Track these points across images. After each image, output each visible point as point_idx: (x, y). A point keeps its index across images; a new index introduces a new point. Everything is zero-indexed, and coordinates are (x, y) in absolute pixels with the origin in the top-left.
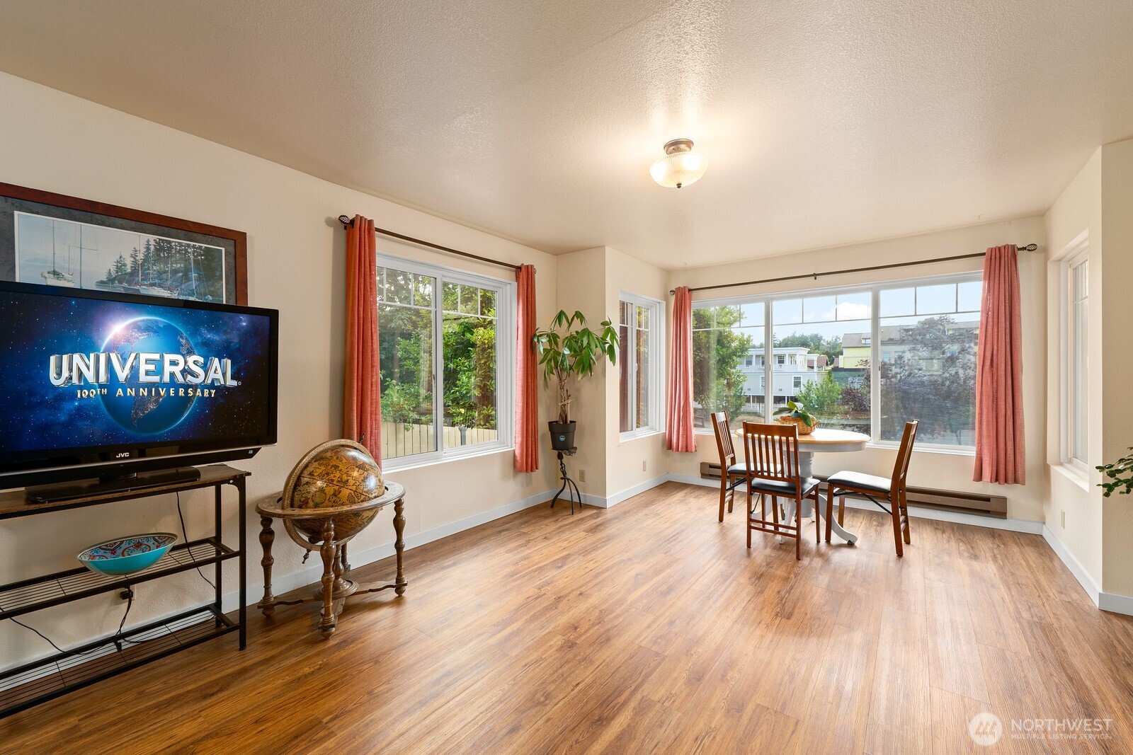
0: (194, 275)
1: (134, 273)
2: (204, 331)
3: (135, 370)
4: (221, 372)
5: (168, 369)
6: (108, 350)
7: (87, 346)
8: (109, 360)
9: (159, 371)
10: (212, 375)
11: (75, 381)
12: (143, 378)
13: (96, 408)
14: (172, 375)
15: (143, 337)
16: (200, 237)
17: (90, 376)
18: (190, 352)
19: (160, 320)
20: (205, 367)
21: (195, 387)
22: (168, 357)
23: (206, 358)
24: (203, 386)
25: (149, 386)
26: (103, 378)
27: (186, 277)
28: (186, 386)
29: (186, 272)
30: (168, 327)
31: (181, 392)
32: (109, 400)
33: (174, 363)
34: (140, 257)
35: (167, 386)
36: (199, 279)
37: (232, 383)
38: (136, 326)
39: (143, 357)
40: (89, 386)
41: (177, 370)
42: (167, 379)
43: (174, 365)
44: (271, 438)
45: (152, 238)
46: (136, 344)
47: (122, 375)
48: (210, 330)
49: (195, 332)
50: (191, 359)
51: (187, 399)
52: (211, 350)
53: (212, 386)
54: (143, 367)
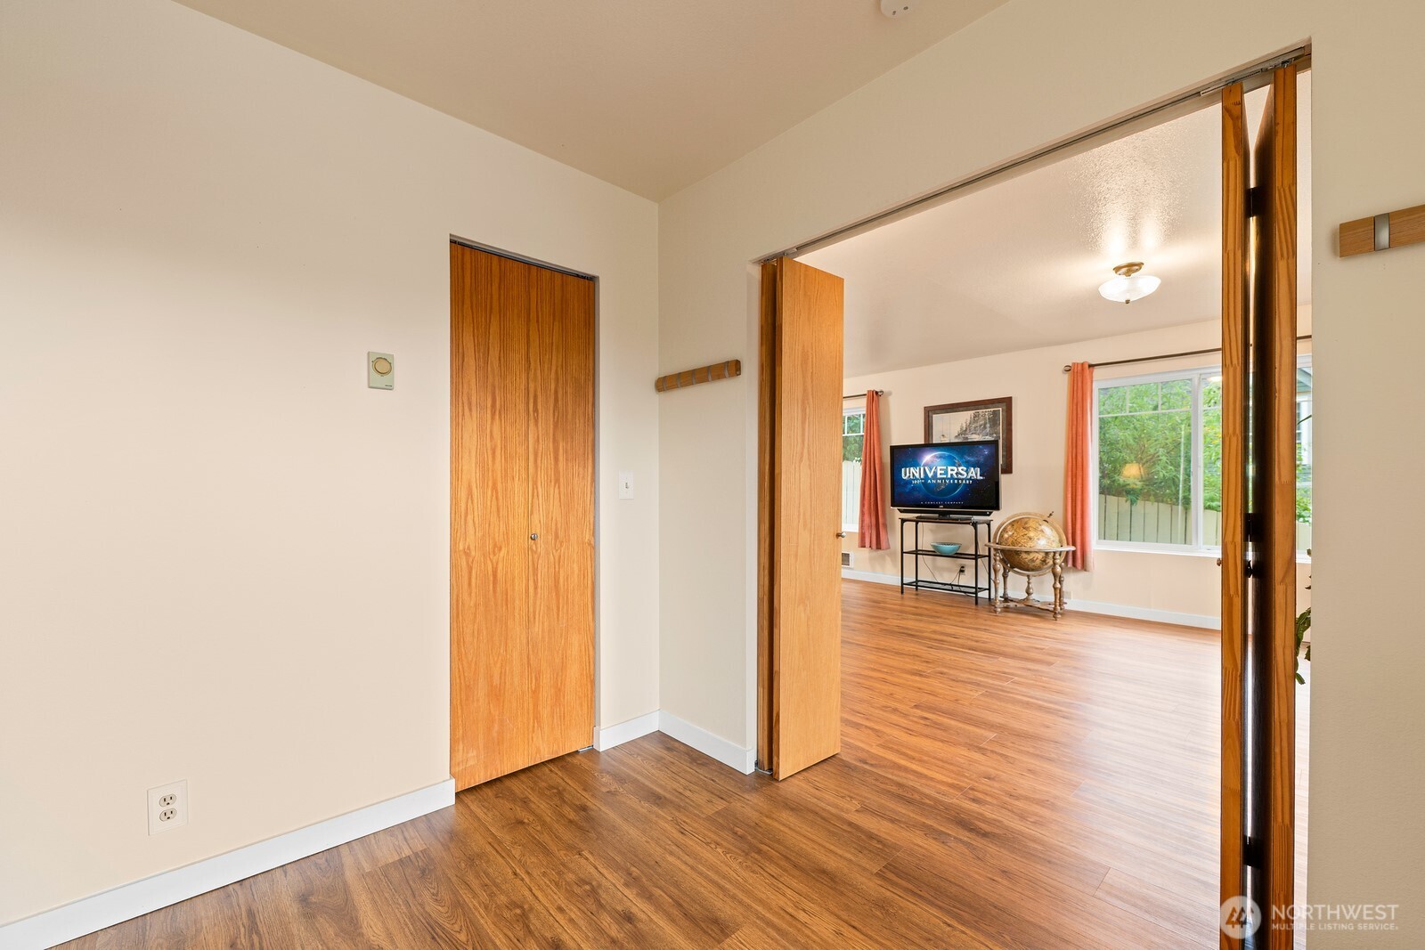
0: (988, 425)
1: (966, 430)
2: (966, 457)
3: (935, 473)
4: (975, 473)
5: (950, 472)
6: (924, 466)
7: (916, 465)
8: (925, 470)
9: (946, 473)
10: (970, 475)
11: (911, 477)
12: (939, 476)
13: (920, 487)
14: (952, 475)
15: (938, 460)
16: (990, 406)
17: (917, 475)
18: (960, 466)
19: (947, 454)
20: (967, 472)
21: (962, 480)
22: (950, 468)
23: (967, 468)
24: (966, 479)
25: (942, 479)
26: (922, 477)
27: (985, 428)
28: (958, 479)
29: (985, 424)
30: (949, 456)
31: (956, 481)
32: (925, 484)
33: (952, 470)
34: (968, 422)
35: (950, 479)
36: (990, 427)
37: (979, 478)
38: (935, 456)
39: (939, 468)
40: (917, 479)
41: (954, 473)
42: (949, 476)
43: (952, 471)
44: (997, 507)
45: (972, 412)
46: (936, 463)
47: (930, 475)
48: (969, 456)
49: (962, 457)
50: (960, 469)
51: (958, 484)
52: (969, 465)
53: (970, 479)
54: (939, 472)
